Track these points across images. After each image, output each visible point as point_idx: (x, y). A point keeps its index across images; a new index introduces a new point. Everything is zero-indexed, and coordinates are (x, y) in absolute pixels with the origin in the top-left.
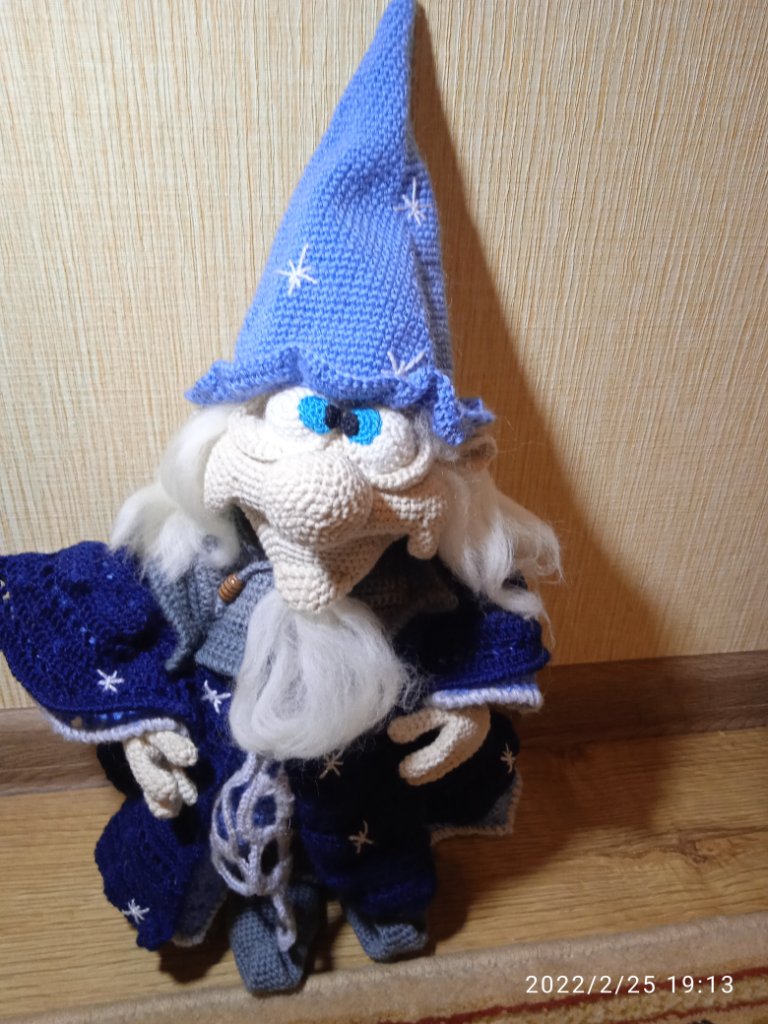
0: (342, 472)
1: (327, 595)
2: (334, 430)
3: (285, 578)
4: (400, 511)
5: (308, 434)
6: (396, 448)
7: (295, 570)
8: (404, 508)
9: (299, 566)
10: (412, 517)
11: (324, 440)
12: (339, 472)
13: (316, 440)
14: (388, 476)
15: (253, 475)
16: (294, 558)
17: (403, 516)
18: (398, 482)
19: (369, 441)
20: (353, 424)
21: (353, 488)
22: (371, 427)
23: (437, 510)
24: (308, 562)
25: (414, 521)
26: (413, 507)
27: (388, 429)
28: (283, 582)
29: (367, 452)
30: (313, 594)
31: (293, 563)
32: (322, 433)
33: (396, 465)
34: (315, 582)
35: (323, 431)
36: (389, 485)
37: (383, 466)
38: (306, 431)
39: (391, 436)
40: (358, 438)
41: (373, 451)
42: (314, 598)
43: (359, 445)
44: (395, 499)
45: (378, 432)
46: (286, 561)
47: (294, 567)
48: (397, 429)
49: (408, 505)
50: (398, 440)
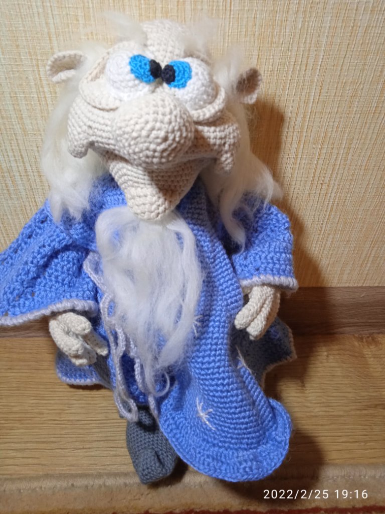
0: (172, 104)
1: (164, 206)
2: (157, 80)
3: (133, 198)
4: (210, 138)
5: (139, 84)
6: (204, 88)
7: (140, 191)
8: (212, 135)
9: (142, 188)
10: (218, 142)
11: (151, 88)
12: (169, 104)
13: (144, 89)
14: (199, 111)
15: (102, 122)
16: (138, 183)
17: (212, 141)
18: (208, 115)
19: (184, 85)
20: (171, 73)
21: (181, 117)
22: (184, 73)
23: (234, 137)
24: (149, 184)
25: (220, 145)
26: (219, 134)
27: (197, 74)
28: (133, 200)
29: (183, 94)
30: (154, 206)
31: (138, 187)
32: (148, 82)
33: (205, 102)
34: (155, 198)
35: (150, 80)
36: (201, 118)
37: (195, 104)
38: (137, 82)
39: (199, 79)
40: (176, 83)
41: (188, 93)
42: (155, 209)
43: (177, 89)
44: (206, 129)
45: (190, 77)
46: (133, 186)
47: (139, 189)
48: (203, 74)
49: (215, 134)
50: (205, 82)
